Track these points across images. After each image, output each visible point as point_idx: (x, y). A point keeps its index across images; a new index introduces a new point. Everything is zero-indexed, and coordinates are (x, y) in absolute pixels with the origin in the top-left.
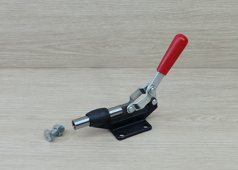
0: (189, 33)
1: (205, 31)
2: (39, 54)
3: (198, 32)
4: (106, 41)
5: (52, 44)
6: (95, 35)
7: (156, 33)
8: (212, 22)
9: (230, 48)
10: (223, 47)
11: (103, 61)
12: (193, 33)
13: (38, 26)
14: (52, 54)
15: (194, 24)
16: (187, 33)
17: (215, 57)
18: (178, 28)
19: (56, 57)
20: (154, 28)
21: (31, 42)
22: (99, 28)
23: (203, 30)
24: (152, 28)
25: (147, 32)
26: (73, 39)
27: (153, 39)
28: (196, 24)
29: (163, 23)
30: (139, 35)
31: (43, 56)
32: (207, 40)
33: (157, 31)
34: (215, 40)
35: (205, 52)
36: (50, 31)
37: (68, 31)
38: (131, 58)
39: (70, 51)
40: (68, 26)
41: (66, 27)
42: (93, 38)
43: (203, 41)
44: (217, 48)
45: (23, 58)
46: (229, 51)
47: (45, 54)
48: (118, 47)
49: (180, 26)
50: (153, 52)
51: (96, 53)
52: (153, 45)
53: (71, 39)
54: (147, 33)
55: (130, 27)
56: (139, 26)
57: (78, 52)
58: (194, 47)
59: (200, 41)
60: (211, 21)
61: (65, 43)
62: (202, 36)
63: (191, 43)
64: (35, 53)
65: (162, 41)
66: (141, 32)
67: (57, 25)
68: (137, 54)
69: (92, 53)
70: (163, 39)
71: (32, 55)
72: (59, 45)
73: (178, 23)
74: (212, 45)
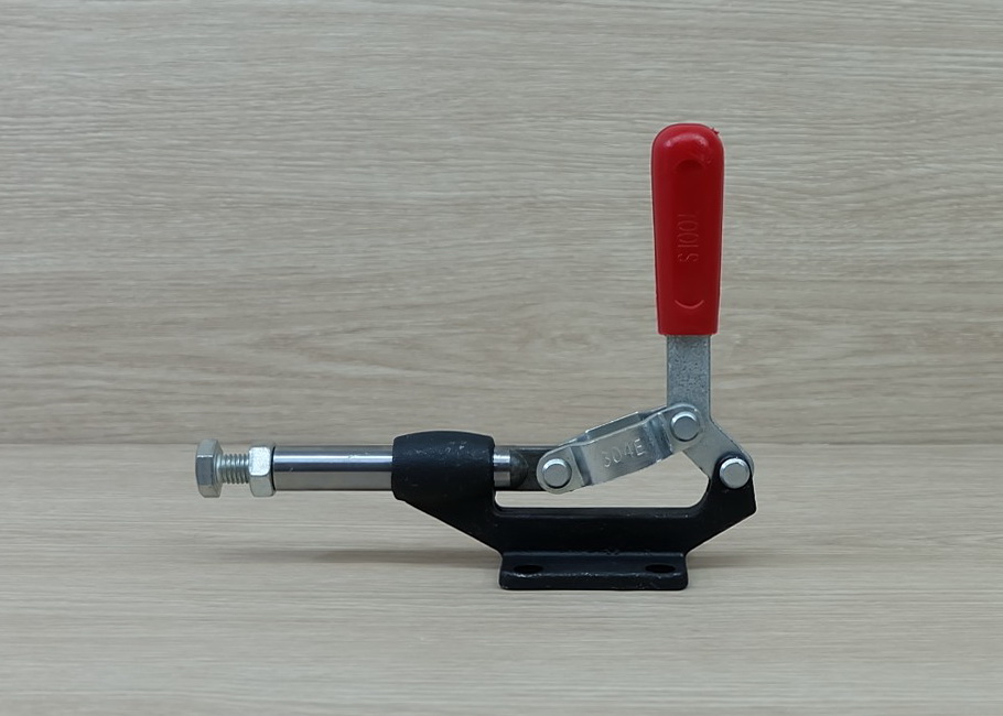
0: (888, 278)
1: (958, 271)
2: (236, 378)
3: (926, 275)
4: (532, 317)
5: (297, 330)
6: (484, 288)
7: (747, 278)
8: (986, 227)
11: (516, 409)
12: (906, 278)
13: (242, 248)
14: (294, 375)
15: (910, 236)
16: (880, 278)
18: (840, 254)
19: (308, 392)
20: (739, 257)
21: (206, 319)
22: (505, 254)
23: (950, 266)
26: (388, 308)
28: (917, 236)
29: (777, 231)
31: (253, 385)
32: (968, 309)
33: (752, 272)
35: (961, 366)
36: (293, 271)
37: (369, 267)
39: (373, 362)
40: (371, 246)
41: (365, 252)
42: (475, 300)
43: (950, 316)
45: (166, 397)
47: (262, 378)
48: (585, 346)
49: (849, 246)
50: (737, 368)
51: (487, 375)
52: (738, 336)
53: (384, 307)
57: (409, 369)
58: (914, 343)
59: (939, 316)
60: (980, 225)
61: (355, 324)
62: (946, 291)
63: (899, 326)
64: (220, 372)
65: (773, 313)
67: (327, 244)
69: (470, 373)
70: (777, 307)
71: (206, 383)
72: (326, 334)
73: (841, 231)
74: (989, 334)
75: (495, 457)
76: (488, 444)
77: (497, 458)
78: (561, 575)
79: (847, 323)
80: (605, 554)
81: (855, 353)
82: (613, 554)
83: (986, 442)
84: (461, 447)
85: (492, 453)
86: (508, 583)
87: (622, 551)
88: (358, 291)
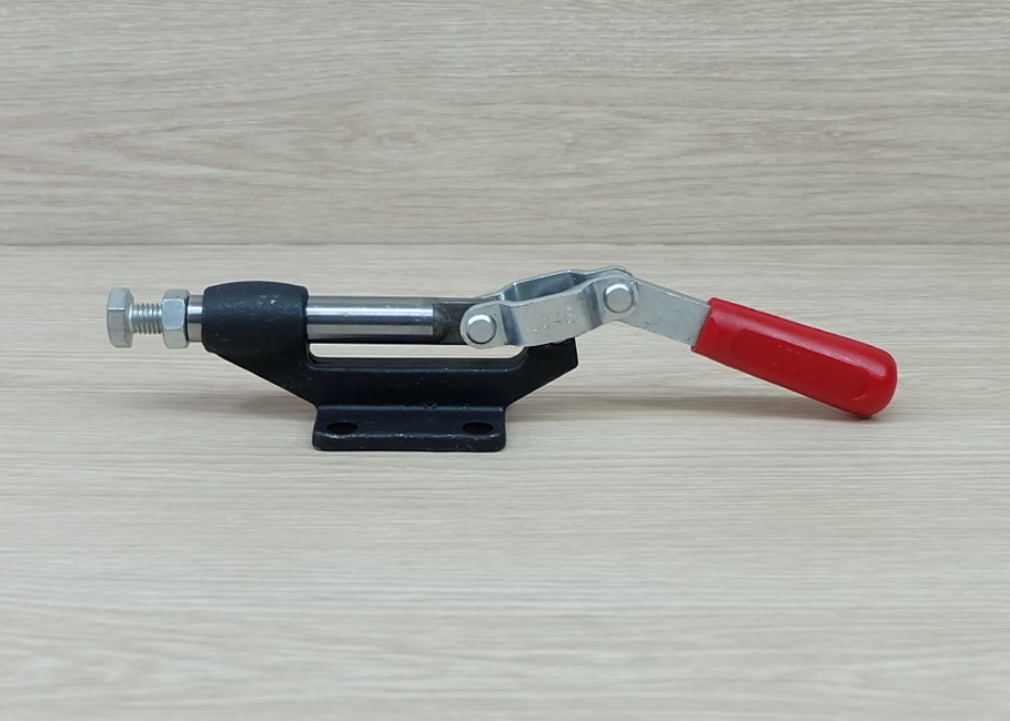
0: (726, 75)
1: (798, 68)
2: (52, 178)
3: (766, 73)
4: (358, 115)
5: (113, 129)
6: (307, 85)
7: (580, 75)
8: (828, 23)
9: (911, 146)
10: (878, 144)
11: (342, 209)
12: (744, 75)
13: (53, 44)
14: (112, 174)
15: (748, 32)
16: (717, 75)
17: (843, 192)
18: (676, 50)
19: (127, 192)
20: (572, 54)
21: (17, 118)
22: (329, 50)
23: (790, 62)
24: (562, 50)
25: (540, 73)
26: (208, 106)
27: (566, 103)
28: (756, 31)
29: (611, 27)
30: (503, 86)
31: (69, 185)
32: (807, 107)
33: (584, 69)
34: (845, 108)
35: (798, 165)
36: (108, 68)
37: (187, 64)
38: (471, 197)
39: (192, 161)
40: (188, 43)
41: (181, 48)
42: (298, 98)
43: (790, 115)
44: (850, 145)
46: (904, 160)
47: (77, 178)
48: (411, 145)
49: (684, 42)
50: (569, 167)
51: (310, 174)
52: (569, 134)
53: (203, 105)
54: (542, 76)
55: (466, 50)
56: (505, 42)
58: (751, 141)
59: (778, 114)
60: (822, 21)
61: (173, 123)
62: (785, 89)
63: (737, 125)
64: (34, 172)
65: (606, 112)
66: (512, 70)
67: (142, 40)
68: (496, 176)
69: (294, 173)
70: (610, 105)
71: (19, 183)
72: (143, 133)
73: (676, 27)
74: (828, 133)
75: (308, 309)
76: (301, 295)
77: (310, 311)
78: (375, 436)
79: (683, 121)
80: (422, 408)
81: (690, 152)
82: (430, 408)
83: (823, 242)
84: (272, 302)
85: (305, 305)
86: (321, 444)
87: (440, 405)
88: (176, 89)
